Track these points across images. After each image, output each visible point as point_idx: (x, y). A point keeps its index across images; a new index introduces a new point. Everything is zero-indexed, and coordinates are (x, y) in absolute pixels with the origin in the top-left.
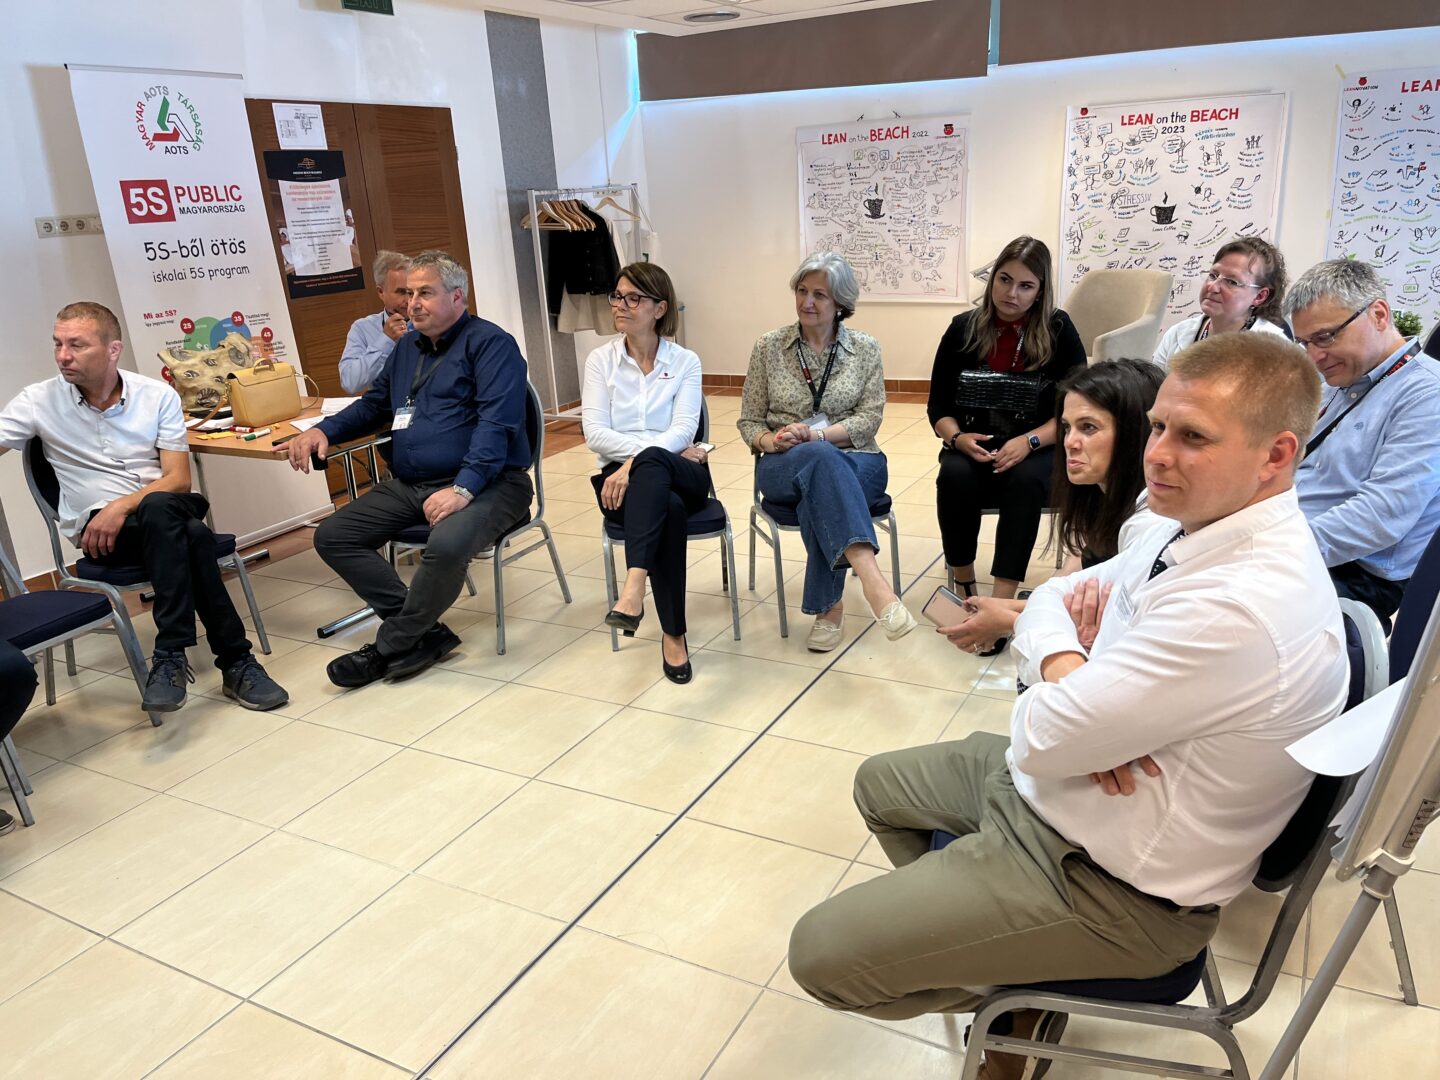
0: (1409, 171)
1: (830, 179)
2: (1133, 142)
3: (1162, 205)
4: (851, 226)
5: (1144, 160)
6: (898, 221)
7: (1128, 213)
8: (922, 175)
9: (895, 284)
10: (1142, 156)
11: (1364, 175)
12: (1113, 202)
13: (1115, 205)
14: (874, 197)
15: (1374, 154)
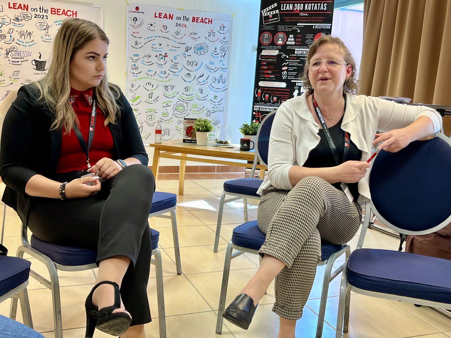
0: (161, 56)
2: (17, 19)
3: (38, 59)
5: (25, 32)
7: (18, 62)
10: (24, 29)
11: (141, 56)
12: (7, 54)
13: (9, 56)
15: (144, 46)
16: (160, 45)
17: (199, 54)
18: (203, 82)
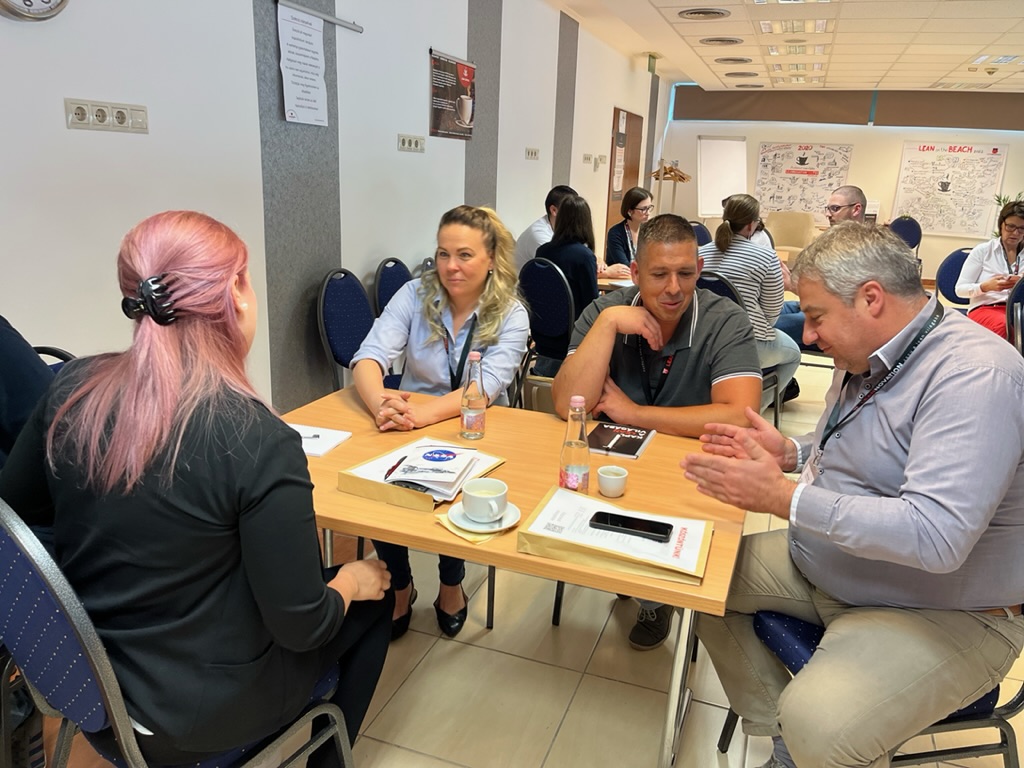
1: (921, 169)
4: (928, 194)
6: (957, 194)
8: (975, 173)
9: (950, 227)
14: (945, 180)
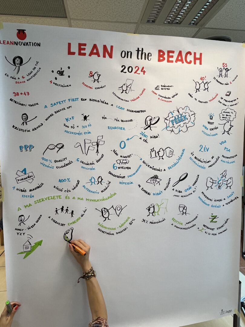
0: (89, 145)
11: (39, 148)
15: (46, 123)
16: (85, 118)
17: (176, 131)
18: (186, 191)
